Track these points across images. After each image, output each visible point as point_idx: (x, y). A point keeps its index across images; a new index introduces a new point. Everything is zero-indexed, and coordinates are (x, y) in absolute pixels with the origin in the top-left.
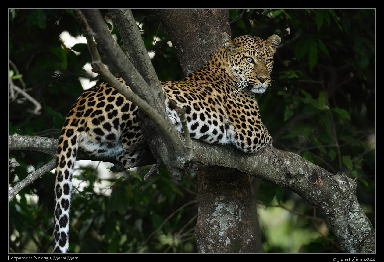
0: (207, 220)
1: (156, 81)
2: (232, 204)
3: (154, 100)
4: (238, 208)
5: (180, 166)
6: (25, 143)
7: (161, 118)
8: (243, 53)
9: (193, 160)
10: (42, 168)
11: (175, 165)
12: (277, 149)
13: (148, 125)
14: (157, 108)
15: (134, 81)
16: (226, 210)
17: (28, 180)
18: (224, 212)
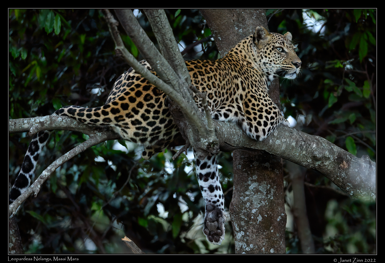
0: (241, 198)
1: (183, 67)
2: (264, 184)
3: (179, 84)
4: (270, 188)
5: (203, 147)
6: (63, 123)
7: (185, 102)
8: (273, 44)
9: (214, 142)
10: (79, 147)
11: (199, 146)
12: (304, 133)
13: (176, 108)
14: (182, 92)
15: (159, 66)
16: (259, 189)
17: (65, 157)
18: (257, 191)
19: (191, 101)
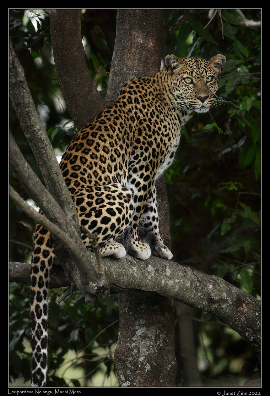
0: (127, 344)
1: (70, 202)
2: (153, 329)
3: (67, 223)
4: (159, 333)
5: (92, 291)
9: (105, 286)
11: (87, 290)
12: (200, 273)
14: (69, 232)
15: (46, 204)
16: (147, 334)
18: (145, 337)
19: (79, 242)
